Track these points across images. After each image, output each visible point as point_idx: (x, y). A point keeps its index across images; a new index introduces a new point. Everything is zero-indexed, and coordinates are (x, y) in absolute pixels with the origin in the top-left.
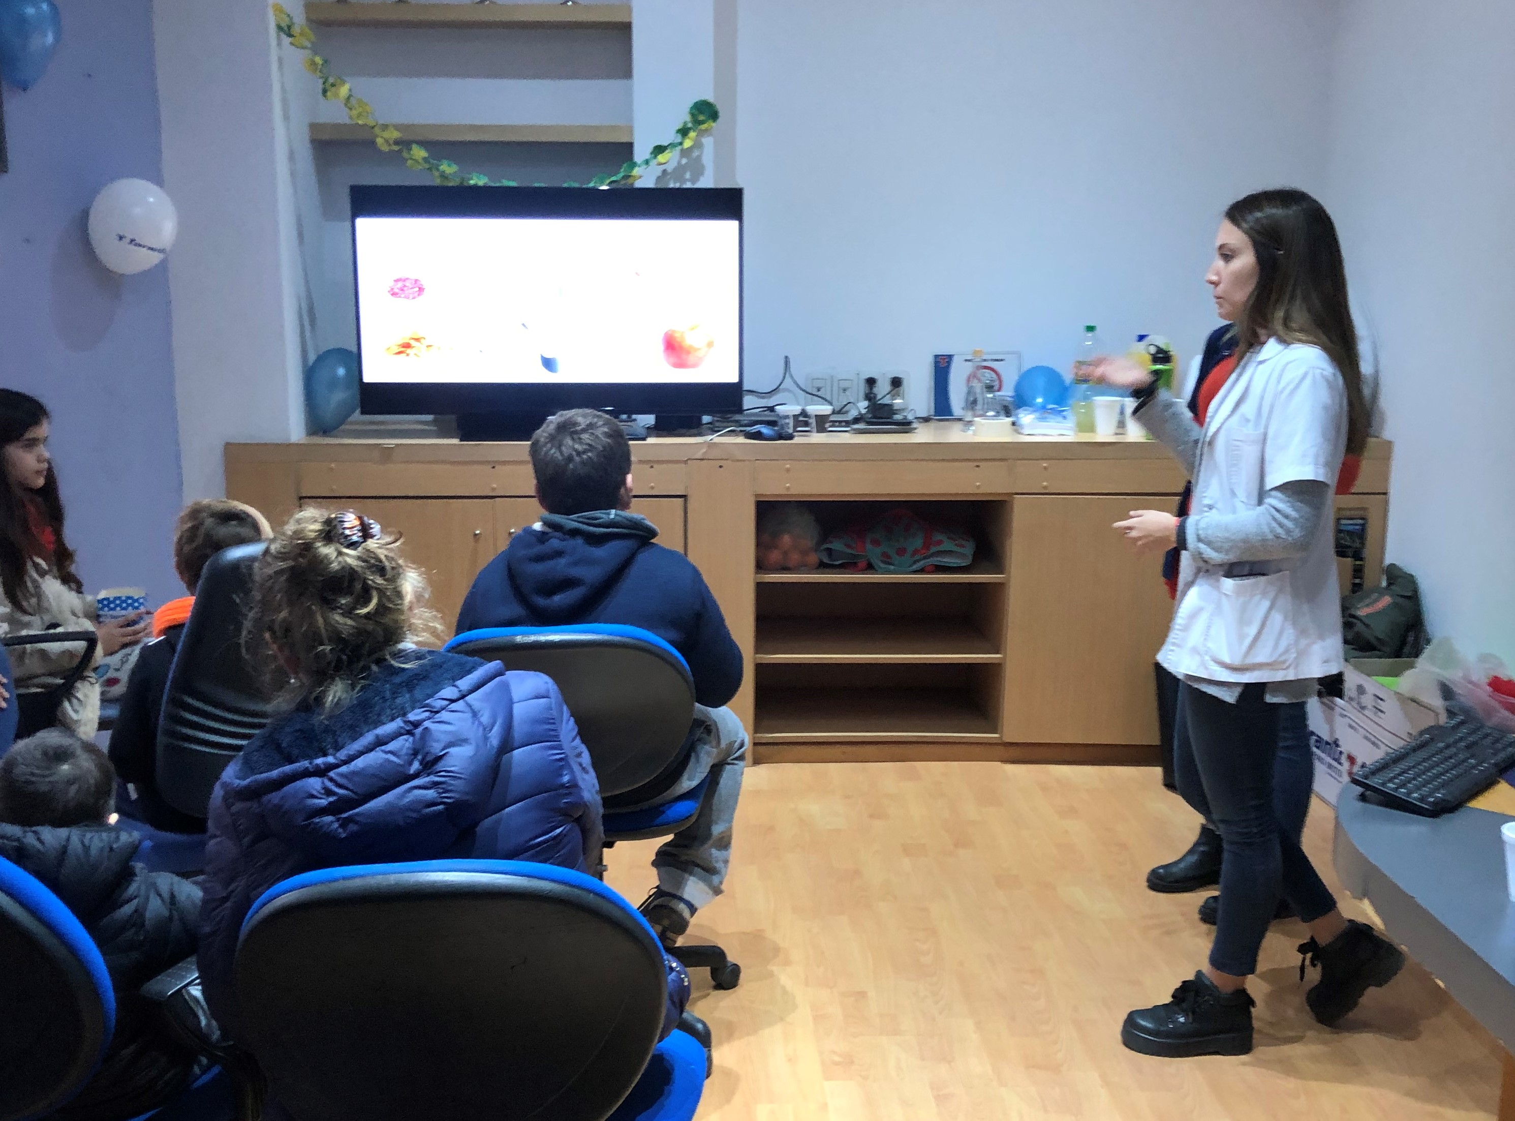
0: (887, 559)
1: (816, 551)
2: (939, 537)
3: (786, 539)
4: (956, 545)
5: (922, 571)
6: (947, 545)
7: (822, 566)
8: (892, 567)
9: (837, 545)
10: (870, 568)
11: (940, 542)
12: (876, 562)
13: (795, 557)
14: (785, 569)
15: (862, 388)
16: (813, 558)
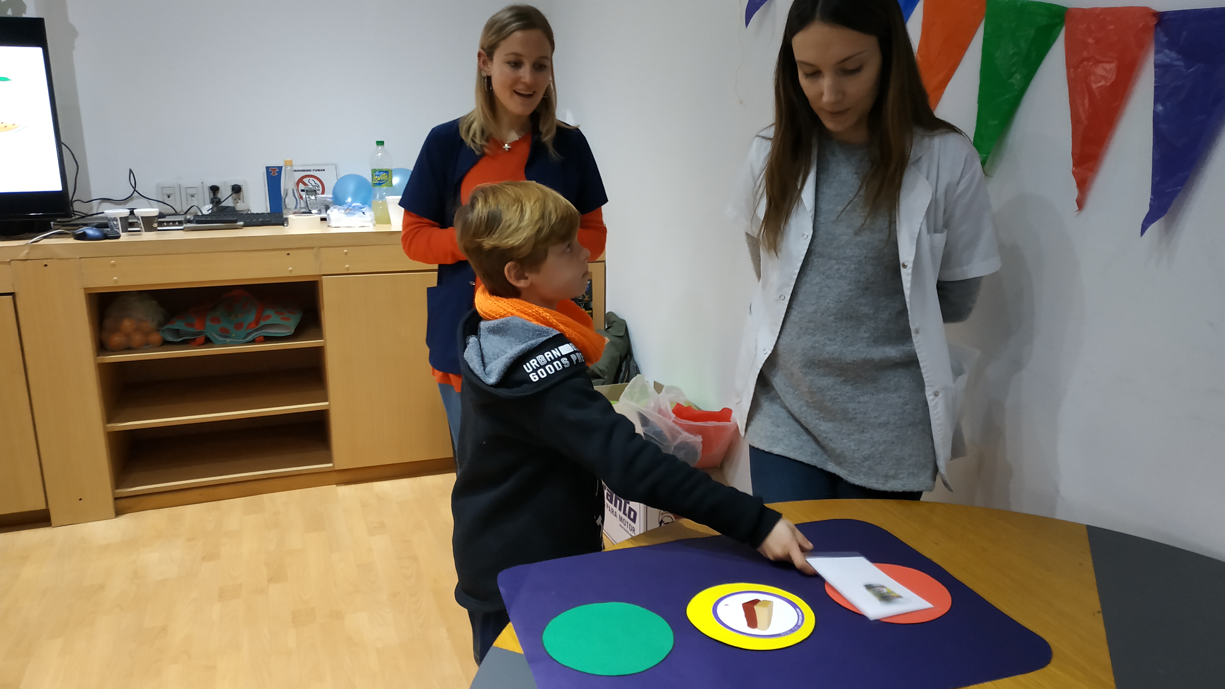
0: (225, 333)
1: (158, 330)
2: (268, 312)
3: (127, 324)
4: (282, 318)
5: (253, 342)
6: (274, 318)
7: (165, 344)
8: (228, 340)
9: (179, 325)
10: (208, 342)
11: (269, 317)
12: (214, 336)
13: (137, 338)
14: (129, 349)
15: (208, 195)
16: (156, 337)
